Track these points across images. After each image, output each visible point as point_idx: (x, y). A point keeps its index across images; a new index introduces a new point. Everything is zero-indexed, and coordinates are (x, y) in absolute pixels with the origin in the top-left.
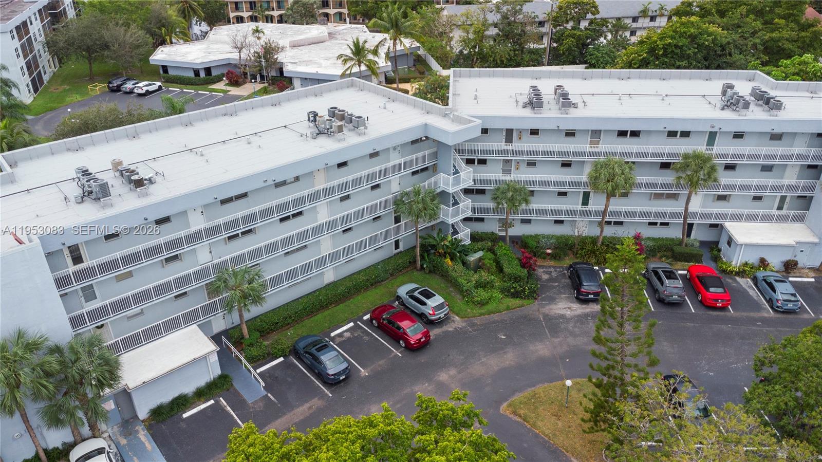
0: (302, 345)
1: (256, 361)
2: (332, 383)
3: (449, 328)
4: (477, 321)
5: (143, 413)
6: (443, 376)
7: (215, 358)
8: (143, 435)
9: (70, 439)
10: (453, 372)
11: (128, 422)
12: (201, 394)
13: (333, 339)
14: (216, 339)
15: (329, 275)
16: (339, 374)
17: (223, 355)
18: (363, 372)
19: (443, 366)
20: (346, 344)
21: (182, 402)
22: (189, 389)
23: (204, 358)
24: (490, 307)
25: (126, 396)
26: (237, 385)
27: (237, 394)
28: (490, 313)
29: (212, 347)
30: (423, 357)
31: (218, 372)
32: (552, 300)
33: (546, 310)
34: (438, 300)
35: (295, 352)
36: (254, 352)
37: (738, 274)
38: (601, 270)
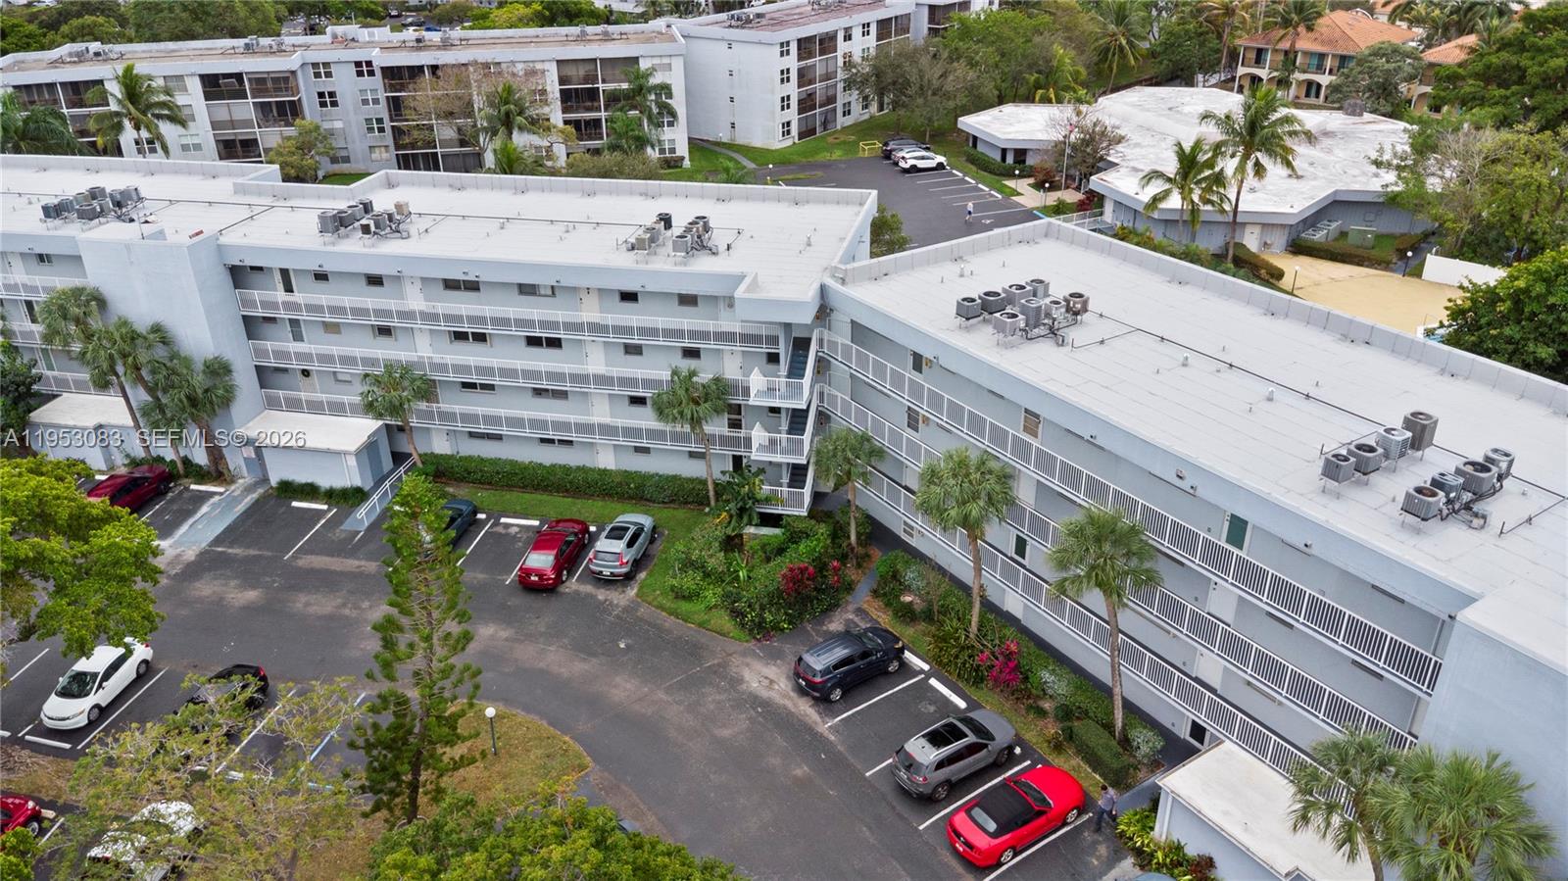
5: (274, 480)
7: (353, 462)
8: (251, 497)
11: (262, 481)
12: (330, 495)
13: (495, 525)
20: (493, 537)
23: (338, 454)
27: (349, 514)
31: (357, 482)
32: (768, 656)
37: (1139, 852)
38: (929, 675)
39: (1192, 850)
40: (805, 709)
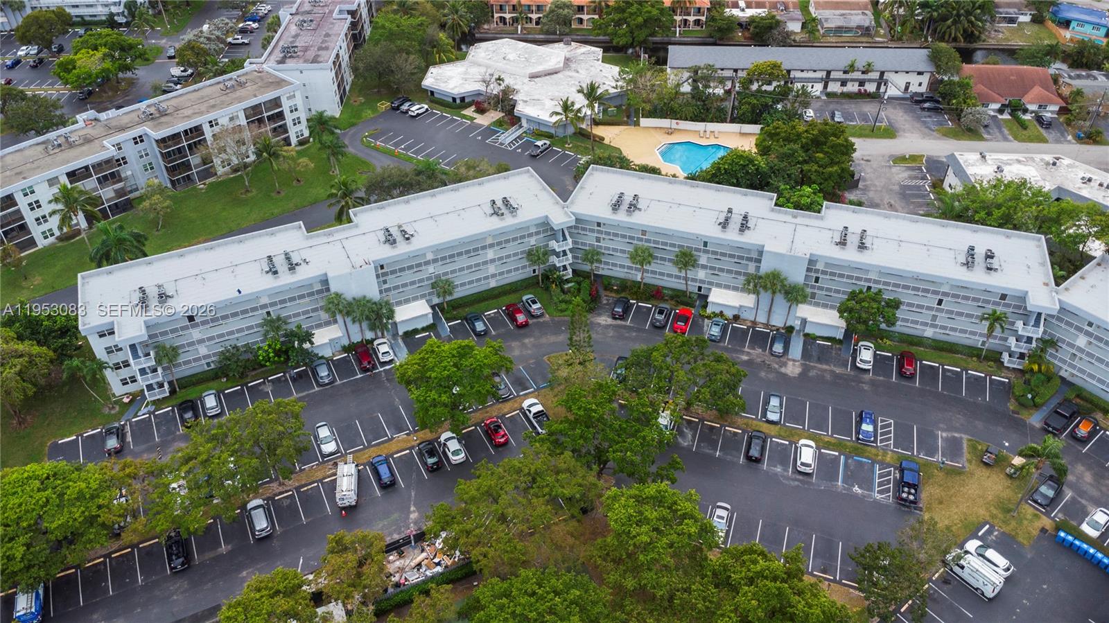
0: (469, 317)
1: (448, 320)
2: (478, 335)
3: (541, 320)
4: (556, 319)
5: (401, 333)
6: (527, 341)
7: (431, 316)
8: (400, 341)
9: (374, 337)
10: (532, 339)
11: (395, 335)
12: (424, 329)
13: (485, 316)
14: (433, 307)
15: (493, 284)
16: (481, 331)
17: (435, 315)
18: (493, 333)
19: (530, 336)
20: (490, 319)
21: (416, 331)
22: (419, 327)
23: (426, 315)
24: (566, 313)
25: (395, 324)
26: (439, 329)
27: (438, 332)
28: (564, 316)
29: (430, 311)
30: (522, 331)
31: (432, 322)
32: (600, 315)
33: (592, 319)
34: (538, 305)
35: (466, 319)
36: (448, 316)
37: (707, 317)
38: (637, 303)
39: (717, 311)
40: (619, 322)
